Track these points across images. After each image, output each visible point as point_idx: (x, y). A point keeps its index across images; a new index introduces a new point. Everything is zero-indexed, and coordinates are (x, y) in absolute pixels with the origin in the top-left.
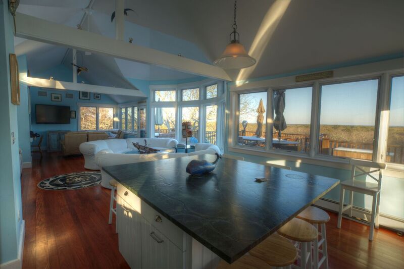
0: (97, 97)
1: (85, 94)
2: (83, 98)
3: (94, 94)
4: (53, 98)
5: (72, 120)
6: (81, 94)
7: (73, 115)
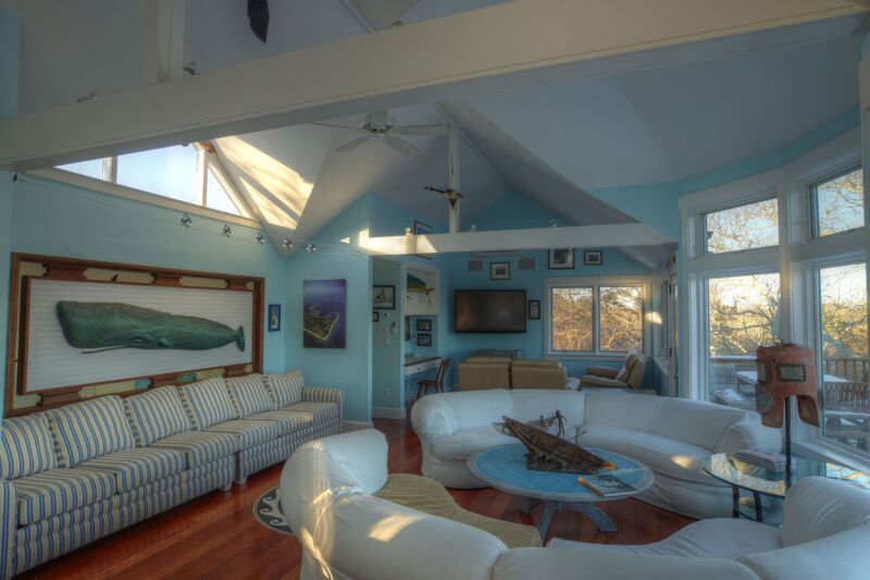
0: (591, 258)
1: (560, 254)
2: (559, 266)
3: (586, 251)
4: (494, 271)
5: (530, 324)
6: (552, 254)
7: (534, 312)
